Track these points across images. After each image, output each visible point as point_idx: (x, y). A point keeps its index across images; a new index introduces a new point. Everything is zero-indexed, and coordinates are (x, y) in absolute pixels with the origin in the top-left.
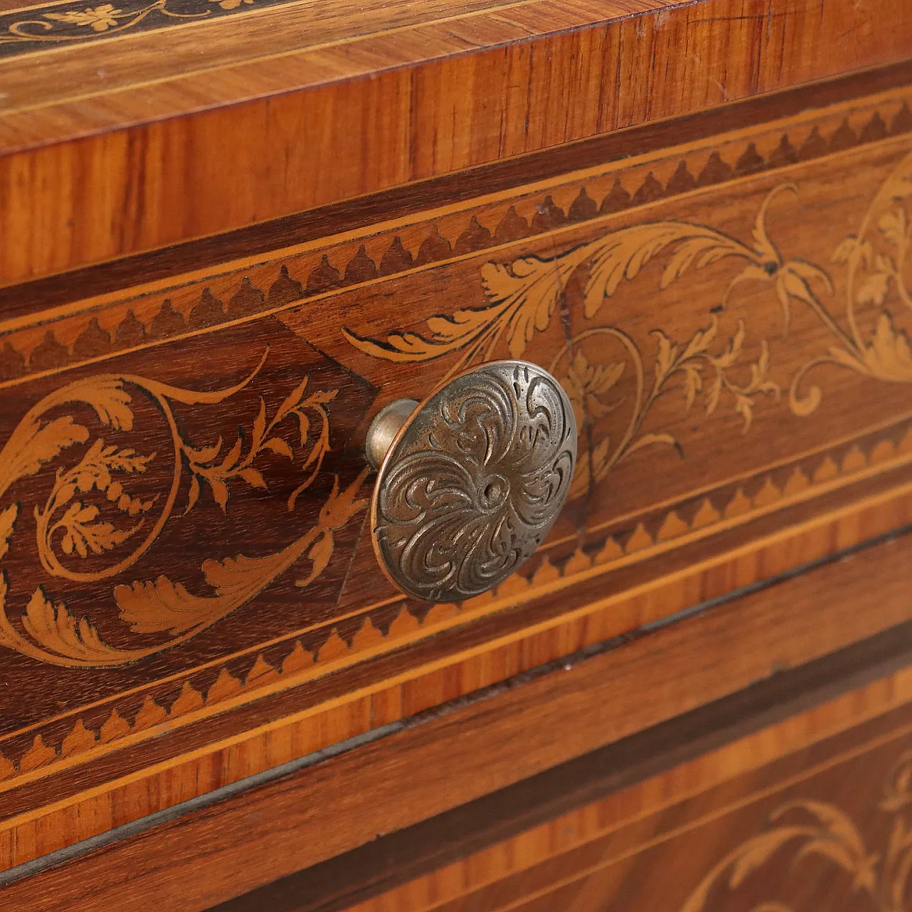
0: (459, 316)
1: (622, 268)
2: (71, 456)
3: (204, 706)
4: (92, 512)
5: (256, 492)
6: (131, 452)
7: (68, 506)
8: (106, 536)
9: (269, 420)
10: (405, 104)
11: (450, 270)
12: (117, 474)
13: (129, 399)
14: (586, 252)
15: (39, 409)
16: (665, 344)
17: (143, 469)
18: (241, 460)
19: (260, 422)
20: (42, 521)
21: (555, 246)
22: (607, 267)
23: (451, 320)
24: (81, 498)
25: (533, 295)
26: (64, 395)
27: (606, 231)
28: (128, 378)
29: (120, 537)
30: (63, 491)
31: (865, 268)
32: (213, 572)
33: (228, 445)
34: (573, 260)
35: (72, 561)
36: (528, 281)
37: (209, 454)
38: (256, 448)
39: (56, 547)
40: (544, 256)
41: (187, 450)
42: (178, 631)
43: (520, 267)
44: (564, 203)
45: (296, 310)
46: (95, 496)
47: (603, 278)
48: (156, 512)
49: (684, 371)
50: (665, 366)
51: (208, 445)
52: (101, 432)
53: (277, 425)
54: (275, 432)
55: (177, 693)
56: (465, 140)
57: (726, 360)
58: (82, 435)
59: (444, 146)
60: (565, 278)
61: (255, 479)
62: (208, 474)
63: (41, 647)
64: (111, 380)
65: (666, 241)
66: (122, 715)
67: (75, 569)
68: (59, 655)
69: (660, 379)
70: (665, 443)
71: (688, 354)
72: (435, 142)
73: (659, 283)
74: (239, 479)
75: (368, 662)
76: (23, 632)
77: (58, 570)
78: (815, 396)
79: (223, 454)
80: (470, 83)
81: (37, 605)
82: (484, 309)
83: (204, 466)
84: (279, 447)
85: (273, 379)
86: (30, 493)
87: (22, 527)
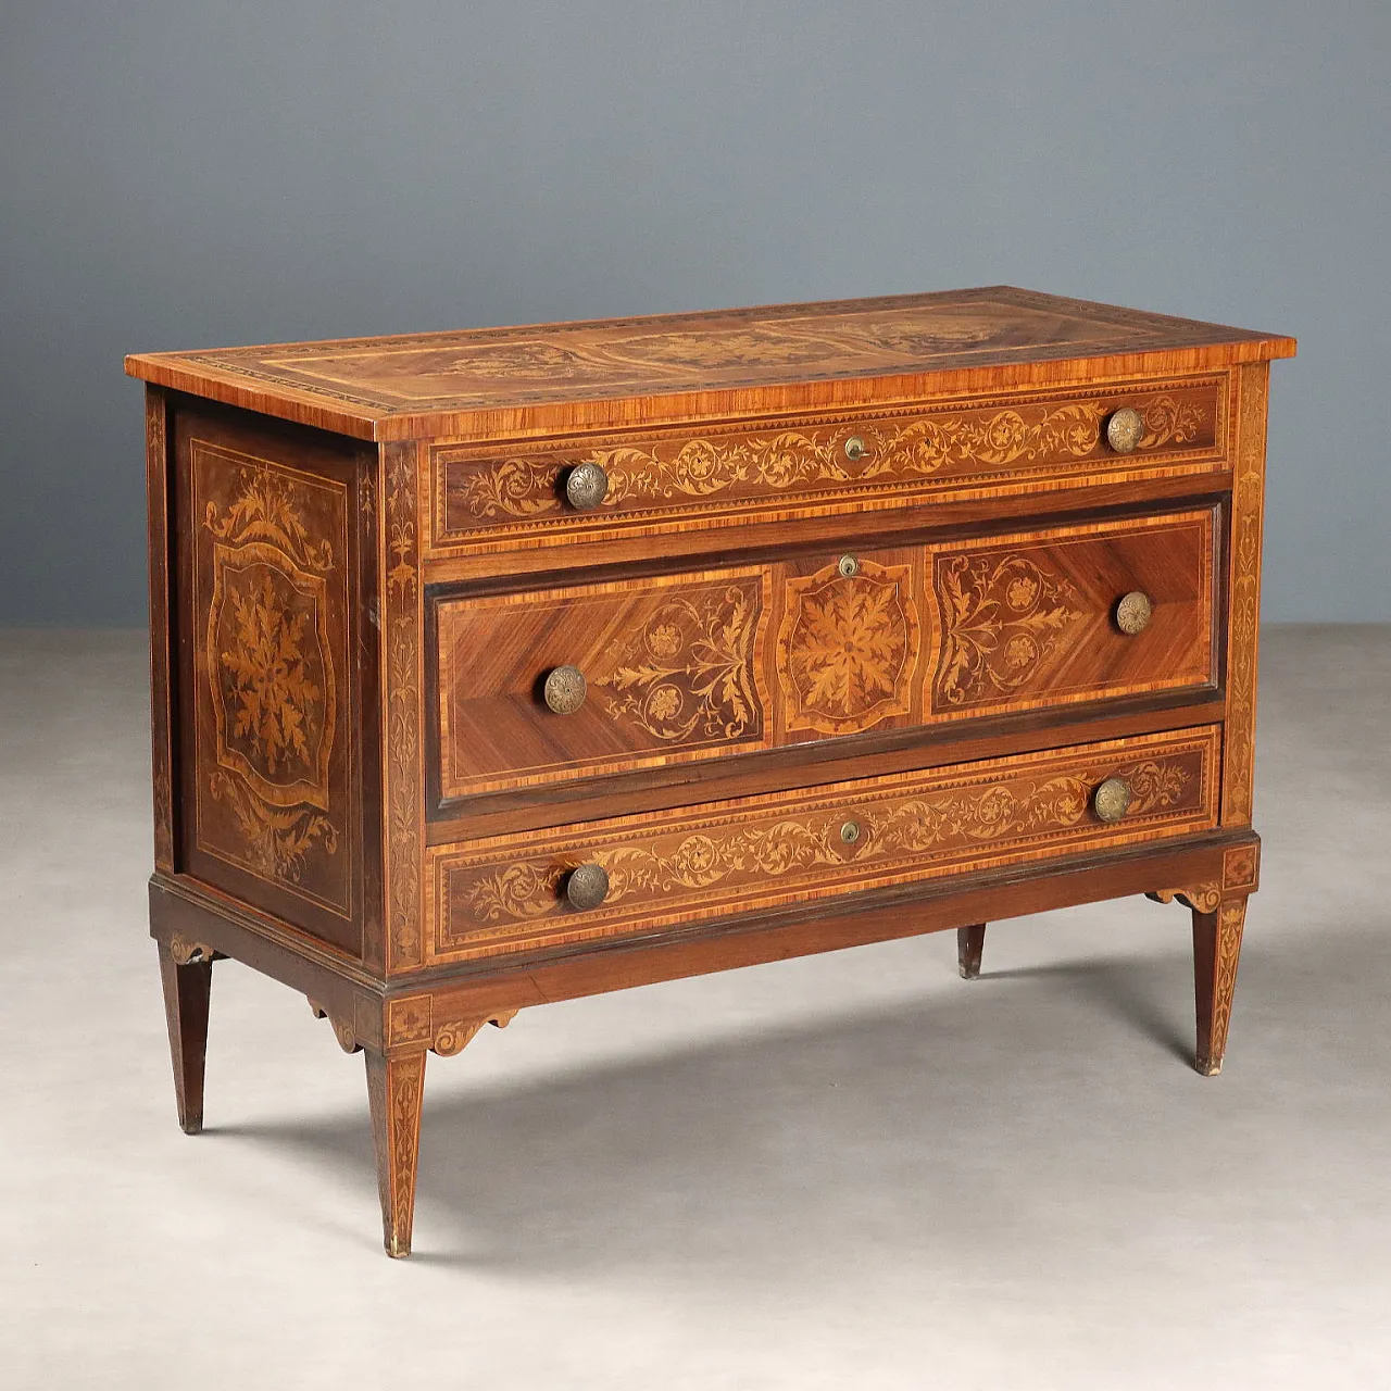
2: (514, 472)
4: (517, 484)
6: (524, 474)
7: (512, 482)
12: (521, 478)
13: (523, 464)
15: (508, 463)
17: (526, 478)
20: (508, 484)
24: (515, 481)
28: (523, 460)
29: (522, 490)
30: (512, 479)
31: (680, 467)
32: (538, 501)
34: (611, 453)
39: (510, 490)
41: (534, 476)
42: (532, 512)
48: (528, 487)
51: (538, 476)
52: (519, 470)
57: (648, 480)
58: (515, 469)
63: (506, 508)
64: (520, 460)
67: (513, 494)
68: (510, 511)
76: (503, 504)
77: (510, 494)
78: (670, 493)
79: (541, 478)
81: (506, 500)
83: (537, 480)
84: (552, 479)
85: (550, 467)
86: (506, 478)
87: (504, 484)
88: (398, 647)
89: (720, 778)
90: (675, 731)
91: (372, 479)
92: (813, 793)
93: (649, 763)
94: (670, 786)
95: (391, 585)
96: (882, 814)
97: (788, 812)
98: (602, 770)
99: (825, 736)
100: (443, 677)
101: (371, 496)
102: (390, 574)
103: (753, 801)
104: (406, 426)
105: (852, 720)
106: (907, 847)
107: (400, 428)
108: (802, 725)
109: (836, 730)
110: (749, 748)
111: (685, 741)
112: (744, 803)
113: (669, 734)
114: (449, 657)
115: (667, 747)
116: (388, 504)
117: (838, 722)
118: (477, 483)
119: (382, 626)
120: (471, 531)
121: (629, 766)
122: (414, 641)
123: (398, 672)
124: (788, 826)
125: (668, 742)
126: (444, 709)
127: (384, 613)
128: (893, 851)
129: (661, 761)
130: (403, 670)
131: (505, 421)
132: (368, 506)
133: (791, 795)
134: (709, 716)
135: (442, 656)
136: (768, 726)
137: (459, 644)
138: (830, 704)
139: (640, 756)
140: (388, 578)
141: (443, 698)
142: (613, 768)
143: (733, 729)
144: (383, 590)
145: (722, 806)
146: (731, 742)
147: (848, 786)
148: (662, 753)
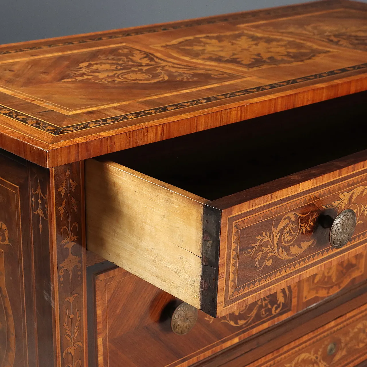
0: (336, 202)
1: (357, 194)
2: (287, 225)
3: (299, 267)
4: (289, 234)
5: (309, 231)
6: (294, 225)
7: (286, 233)
8: (290, 238)
9: (311, 219)
10: (195, 122)
11: (335, 194)
12: (292, 228)
13: (294, 216)
14: (353, 191)
15: (284, 218)
16: (362, 206)
17: (295, 227)
18: (307, 226)
19: (310, 220)
20: (282, 236)
21: (349, 190)
22: (356, 193)
23: (335, 203)
24: (288, 232)
25: (346, 198)
26: (286, 216)
27: (356, 187)
28: (295, 213)
29: (291, 238)
30: (285, 231)
32: (302, 244)
33: (306, 223)
34: (351, 192)
35: (285, 242)
36: (345, 196)
37: (303, 225)
38: (309, 224)
39: (284, 240)
40: (347, 192)
41: (301, 224)
42: (297, 254)
43: (344, 194)
44: (351, 183)
45: (316, 201)
46: (289, 232)
47: (355, 195)
48: (296, 234)
49: (365, 211)
50: (362, 210)
51: (303, 223)
52: (291, 221)
53: (312, 220)
54: (311, 222)
55: (296, 264)
56: (203, 126)
58: (289, 222)
59: (200, 127)
60: (350, 196)
61: (309, 229)
62: (303, 228)
63: (280, 256)
64: (292, 213)
65: (363, 189)
66: (289, 268)
67: (286, 244)
68: (282, 258)
69: (361, 212)
70: (361, 223)
71: (365, 208)
72: (199, 127)
73: (362, 196)
74: (307, 229)
75: (320, 260)
76: (278, 253)
77: (284, 244)
79: (305, 225)
80: (204, 119)
81: (281, 249)
82: (339, 201)
83: (302, 227)
84: (312, 224)
85: (312, 213)
86: (282, 231)
87: (280, 237)
88: (68, 317)
89: (269, 341)
90: (245, 319)
91: (44, 192)
92: (316, 333)
93: (229, 344)
94: (242, 355)
95: (61, 274)
96: (346, 333)
97: (303, 348)
98: (202, 357)
99: (322, 298)
100: (100, 327)
101: (43, 204)
102: (61, 265)
103: (286, 348)
104: (73, 152)
105: (336, 285)
106: (357, 347)
107: (69, 153)
108: (313, 295)
109: (328, 293)
110: (284, 317)
111: (250, 324)
112: (282, 351)
113: (241, 322)
114: (103, 312)
115: (240, 330)
116: (58, 212)
117: (329, 289)
118: (261, 241)
119: (56, 305)
120: (254, 283)
121: (218, 349)
122: (80, 311)
123: (68, 335)
124: (303, 356)
125: (240, 328)
126: (100, 348)
127: (57, 296)
128: (350, 352)
129: (236, 340)
130: (72, 332)
131: (149, 135)
132: (39, 212)
133: (305, 338)
134: (264, 304)
135: (99, 312)
136: (294, 301)
137: (110, 301)
138: (326, 279)
139: (223, 342)
140: (59, 268)
141: (100, 341)
142: (209, 353)
143: (276, 309)
144: (56, 279)
145: (270, 356)
146: (275, 317)
147: (333, 323)
148: (237, 335)
